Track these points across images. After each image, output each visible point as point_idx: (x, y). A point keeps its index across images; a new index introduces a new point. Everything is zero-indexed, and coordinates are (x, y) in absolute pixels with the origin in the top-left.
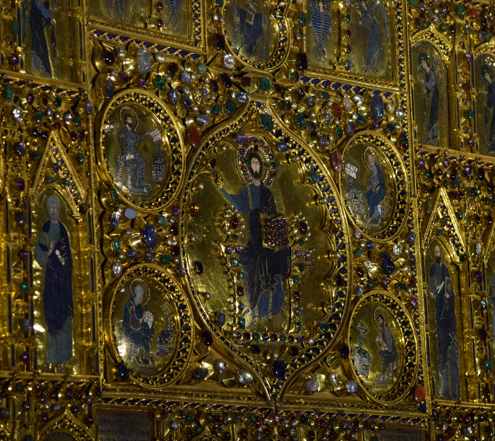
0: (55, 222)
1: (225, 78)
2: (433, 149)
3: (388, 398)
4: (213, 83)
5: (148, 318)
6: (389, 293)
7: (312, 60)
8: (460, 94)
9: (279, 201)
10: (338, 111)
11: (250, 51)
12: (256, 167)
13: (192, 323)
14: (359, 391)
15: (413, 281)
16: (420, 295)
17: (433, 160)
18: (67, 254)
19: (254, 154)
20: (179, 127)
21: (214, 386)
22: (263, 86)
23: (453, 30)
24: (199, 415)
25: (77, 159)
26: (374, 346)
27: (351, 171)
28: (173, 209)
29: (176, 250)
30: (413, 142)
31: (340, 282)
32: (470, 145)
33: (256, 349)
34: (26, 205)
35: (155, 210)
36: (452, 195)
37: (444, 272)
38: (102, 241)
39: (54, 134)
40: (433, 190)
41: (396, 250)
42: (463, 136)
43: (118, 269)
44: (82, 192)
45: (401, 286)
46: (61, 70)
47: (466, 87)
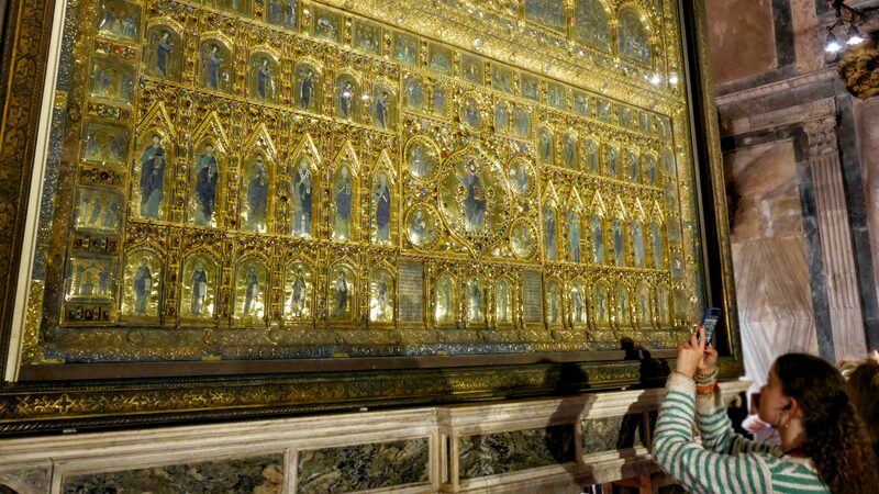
0: (383, 185)
1: (460, 134)
2: (547, 165)
3: (527, 259)
4: (455, 135)
5: (423, 224)
6: (528, 218)
7: (497, 130)
8: (558, 146)
9: (482, 182)
10: (507, 149)
11: (471, 125)
12: (473, 168)
13: (442, 227)
14: (514, 256)
15: (537, 215)
16: (541, 220)
17: (547, 170)
18: (388, 197)
19: (472, 163)
20: (439, 151)
21: (451, 252)
22: (475, 137)
23: (555, 122)
24: (444, 263)
25: (394, 161)
26: (520, 238)
27: (513, 172)
28: (434, 182)
29: (436, 198)
30: (538, 163)
31: (507, 213)
32: (561, 165)
33: (470, 238)
34: (370, 178)
35: (428, 182)
36: (554, 183)
37: (551, 212)
38: (404, 193)
39: (384, 151)
40: (546, 181)
41: (531, 202)
42: (559, 161)
43: (409, 204)
44: (395, 173)
45: (532, 216)
46: (390, 127)
47: (560, 143)
